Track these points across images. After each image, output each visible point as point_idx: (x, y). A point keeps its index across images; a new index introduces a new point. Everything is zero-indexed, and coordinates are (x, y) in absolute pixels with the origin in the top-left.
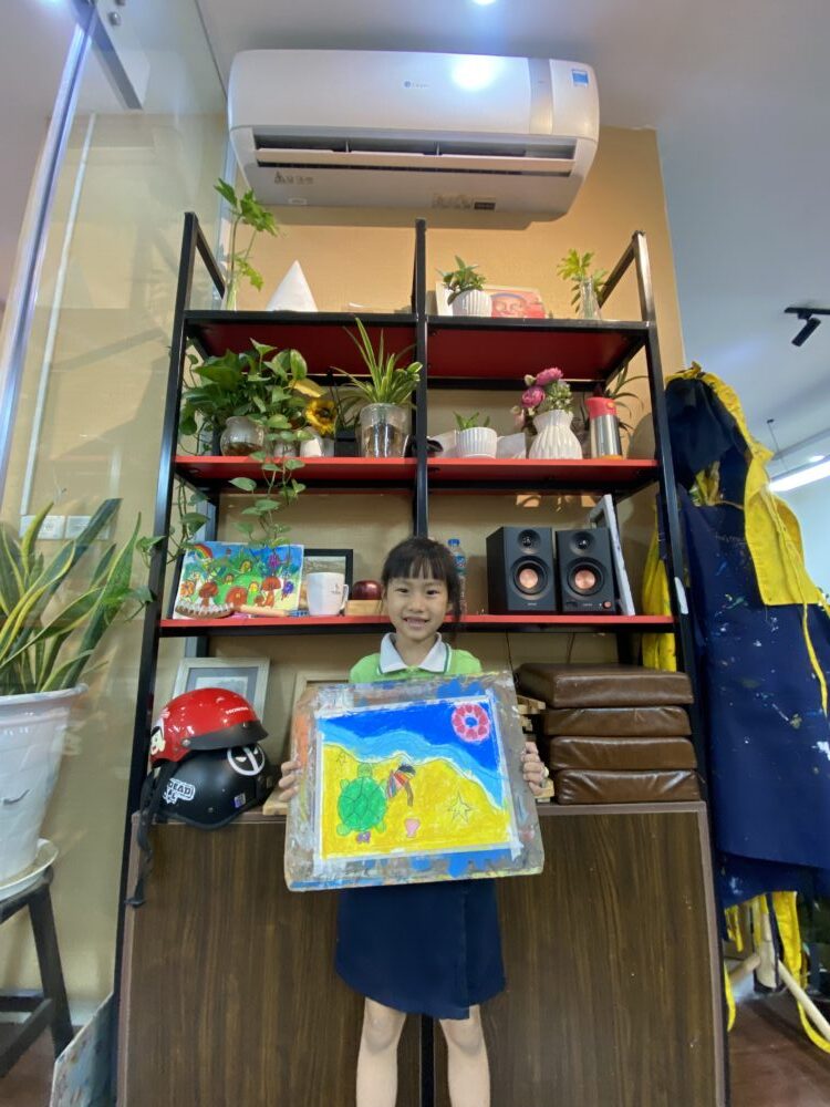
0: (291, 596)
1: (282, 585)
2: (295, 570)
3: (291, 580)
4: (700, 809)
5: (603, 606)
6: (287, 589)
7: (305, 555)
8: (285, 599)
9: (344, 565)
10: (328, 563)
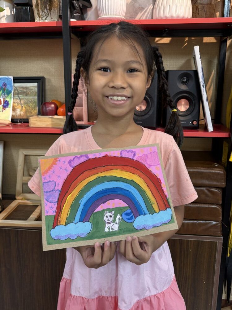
0: (7, 109)
1: (2, 102)
2: (9, 93)
3: (7, 99)
4: (220, 241)
5: (192, 123)
6: (5, 105)
7: (14, 82)
8: (4, 111)
9: (36, 89)
10: (26, 88)
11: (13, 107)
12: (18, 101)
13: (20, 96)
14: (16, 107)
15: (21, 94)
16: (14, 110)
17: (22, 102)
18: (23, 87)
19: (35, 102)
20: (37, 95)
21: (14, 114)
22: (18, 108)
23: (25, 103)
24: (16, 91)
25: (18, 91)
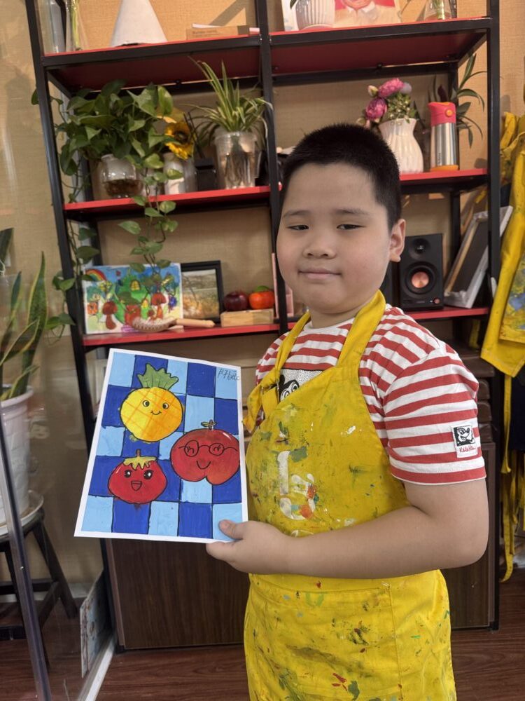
0: (175, 308)
1: (167, 300)
2: (175, 286)
3: (174, 295)
5: (433, 302)
6: (172, 303)
7: (182, 271)
8: (172, 311)
9: (215, 278)
10: (201, 277)
11: (184, 304)
12: (192, 296)
13: (193, 288)
14: (188, 305)
15: (194, 285)
16: (186, 308)
17: (197, 296)
18: (196, 277)
19: (215, 296)
20: (216, 285)
21: (187, 313)
22: (192, 305)
23: (201, 298)
24: (187, 283)
25: (190, 283)
